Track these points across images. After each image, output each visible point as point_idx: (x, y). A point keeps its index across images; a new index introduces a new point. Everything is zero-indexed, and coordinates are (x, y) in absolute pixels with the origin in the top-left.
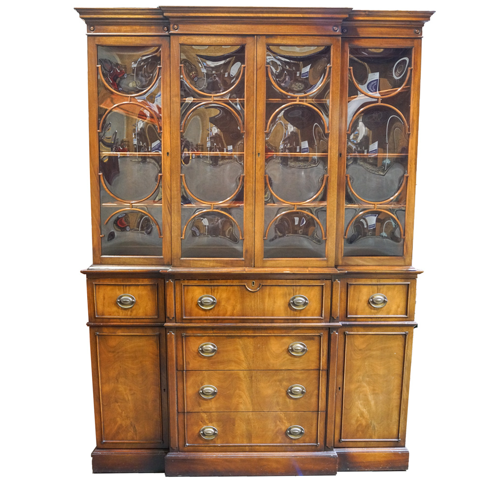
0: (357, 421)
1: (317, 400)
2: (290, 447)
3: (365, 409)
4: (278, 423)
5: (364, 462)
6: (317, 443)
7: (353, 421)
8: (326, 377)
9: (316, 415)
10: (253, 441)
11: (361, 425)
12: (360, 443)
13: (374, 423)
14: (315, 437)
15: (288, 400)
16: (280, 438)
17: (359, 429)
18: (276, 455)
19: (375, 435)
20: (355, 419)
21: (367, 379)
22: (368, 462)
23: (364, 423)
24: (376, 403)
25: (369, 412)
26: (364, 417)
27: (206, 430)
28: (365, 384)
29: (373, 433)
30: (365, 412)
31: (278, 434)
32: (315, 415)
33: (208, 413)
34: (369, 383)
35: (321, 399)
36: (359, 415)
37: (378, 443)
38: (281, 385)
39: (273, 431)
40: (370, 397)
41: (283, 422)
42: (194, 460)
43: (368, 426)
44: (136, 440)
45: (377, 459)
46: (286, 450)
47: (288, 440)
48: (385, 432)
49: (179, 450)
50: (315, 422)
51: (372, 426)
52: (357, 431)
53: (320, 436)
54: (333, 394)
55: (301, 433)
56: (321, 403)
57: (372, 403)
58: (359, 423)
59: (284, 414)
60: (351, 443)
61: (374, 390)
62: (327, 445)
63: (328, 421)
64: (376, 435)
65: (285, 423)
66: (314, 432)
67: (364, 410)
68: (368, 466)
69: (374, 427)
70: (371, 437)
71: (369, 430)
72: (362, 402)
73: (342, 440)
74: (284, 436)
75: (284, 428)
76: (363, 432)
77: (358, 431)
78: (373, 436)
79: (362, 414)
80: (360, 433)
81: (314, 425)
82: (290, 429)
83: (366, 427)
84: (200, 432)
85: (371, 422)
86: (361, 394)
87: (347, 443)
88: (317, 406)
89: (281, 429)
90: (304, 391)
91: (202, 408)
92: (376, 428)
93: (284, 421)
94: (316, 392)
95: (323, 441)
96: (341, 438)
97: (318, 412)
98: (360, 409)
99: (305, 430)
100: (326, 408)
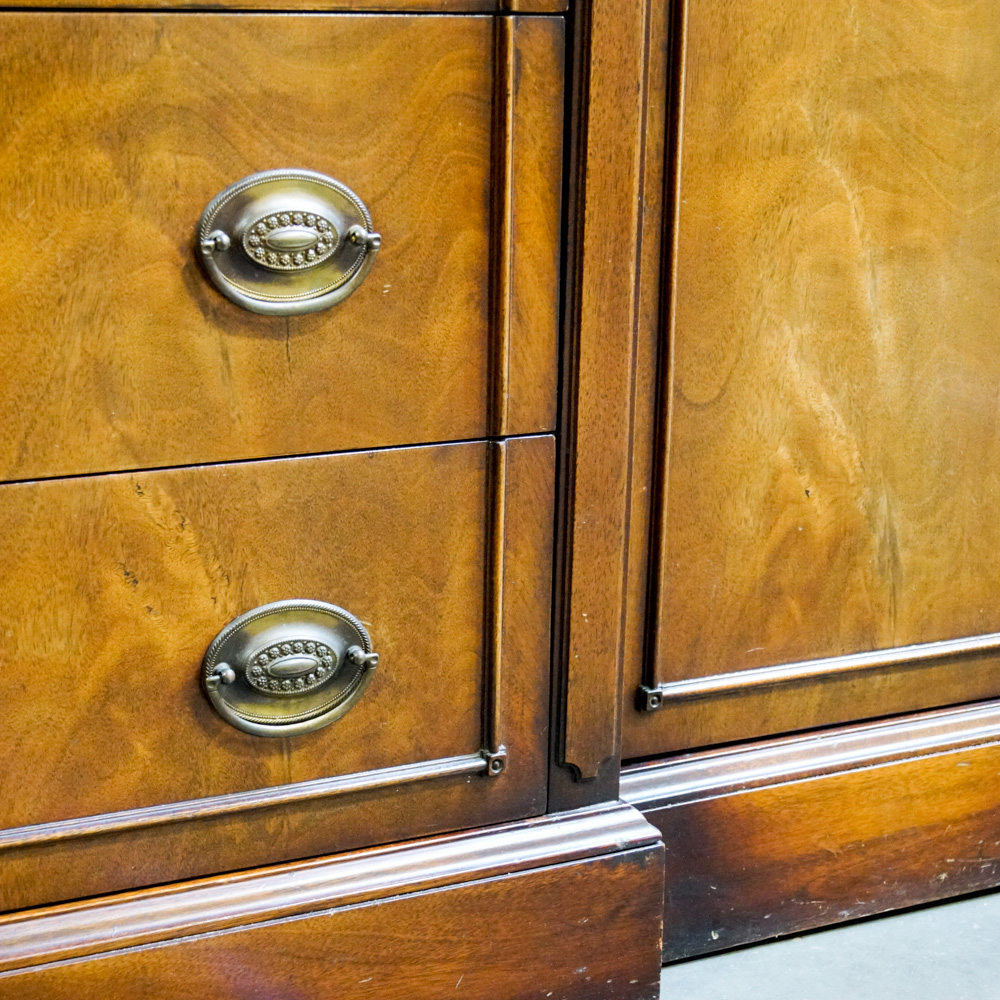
0: (772, 504)
1: (477, 321)
2: (237, 828)
3: (833, 391)
4: (117, 588)
5: (828, 855)
6: (485, 740)
7: (743, 515)
8: (555, 89)
11: (798, 535)
12: (794, 698)
13: (891, 512)
14: (465, 695)
15: (206, 340)
16: (141, 749)
17: (788, 575)
18: (113, 934)
19: (893, 613)
20: (759, 487)
21: (853, 121)
22: (859, 848)
23: (820, 514)
24: (910, 337)
25: (858, 413)
26: (818, 470)
28: (832, 169)
29: (885, 597)
30: (827, 422)
31: (118, 714)
32: (462, 480)
34: (861, 156)
36: (783, 453)
37: (914, 673)
38: (130, 177)
39: (70, 681)
40: (871, 288)
41: (160, 576)
43: (846, 545)
45: (927, 811)
46: (204, 863)
47: (218, 759)
48: (965, 575)
50: (463, 544)
51: (876, 541)
52: (771, 593)
54: (619, 256)
55: (349, 671)
57: (884, 335)
58: (783, 523)
59: (174, 489)
60: (724, 710)
61: (896, 219)
62: (571, 756)
63: (580, 520)
64: (904, 609)
65: (186, 587)
66: (457, 644)
67: (824, 404)
68: (855, 882)
69: (891, 544)
70: (867, 639)
71: (858, 576)
72: (806, 329)
73: (670, 689)
74: (184, 721)
75: (177, 643)
76: (811, 596)
77: (779, 593)
78: (885, 623)
79: (807, 442)
80: (794, 605)
81: (461, 575)
82: (238, 640)
85: (871, 508)
86: (804, 260)
87: (692, 710)
88: (478, 388)
89: (147, 654)
90: (360, 231)
92: (904, 556)
93: (178, 568)
94: (469, 240)
95: (532, 743)
96: (648, 677)
97: (493, 435)
98: (791, 400)
99: (383, 630)
100: (554, 404)
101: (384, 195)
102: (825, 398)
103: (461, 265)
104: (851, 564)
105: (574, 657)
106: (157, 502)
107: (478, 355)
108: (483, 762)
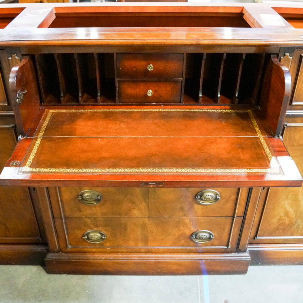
0: (279, 220)
1: (233, 205)
3: (292, 208)
4: (182, 227)
6: (228, 246)
7: (275, 221)
9: (231, 221)
10: (149, 244)
11: (283, 223)
13: (300, 222)
14: (226, 241)
16: (183, 241)
17: (280, 227)
19: (297, 233)
20: (278, 218)
23: (287, 221)
25: (296, 211)
26: (288, 217)
27: (91, 234)
29: (296, 231)
30: (291, 211)
31: (180, 238)
32: (229, 220)
33: (92, 219)
35: (240, 204)
36: (283, 215)
38: (188, 190)
39: (175, 235)
41: (187, 227)
42: (79, 262)
43: (291, 225)
44: (10, 236)
46: (189, 252)
49: (60, 251)
51: (296, 225)
52: (277, 229)
53: (232, 240)
55: (210, 238)
56: (238, 209)
58: (281, 222)
59: (190, 219)
60: (267, 240)
62: (240, 248)
63: (245, 226)
64: (299, 232)
65: (190, 228)
66: (225, 236)
69: (298, 225)
71: (292, 228)
72: (289, 201)
73: (258, 238)
74: (188, 240)
75: (188, 233)
76: (284, 230)
78: (295, 233)
79: (287, 214)
80: (281, 230)
83: (288, 226)
84: (84, 236)
85: (296, 221)
86: (291, 194)
87: (262, 240)
89: (185, 233)
91: (84, 214)
92: (300, 227)
93: (189, 226)
94: (234, 197)
95: (235, 244)
96: (256, 236)
97: (234, 217)
98: (285, 209)
99: (215, 234)
100: (244, 214)
101: (222, 192)
102: (291, 209)
103: (232, 199)
104: (291, 227)
105: (242, 239)
106: (187, 220)
107: (233, 208)
108: (227, 248)
